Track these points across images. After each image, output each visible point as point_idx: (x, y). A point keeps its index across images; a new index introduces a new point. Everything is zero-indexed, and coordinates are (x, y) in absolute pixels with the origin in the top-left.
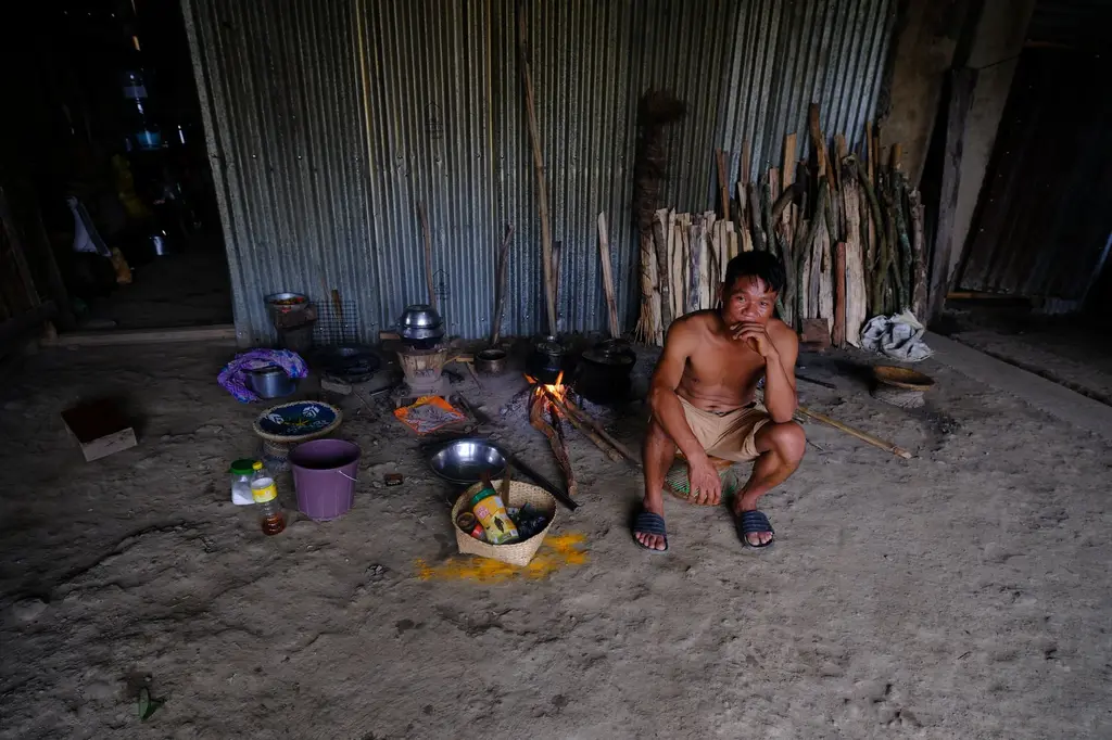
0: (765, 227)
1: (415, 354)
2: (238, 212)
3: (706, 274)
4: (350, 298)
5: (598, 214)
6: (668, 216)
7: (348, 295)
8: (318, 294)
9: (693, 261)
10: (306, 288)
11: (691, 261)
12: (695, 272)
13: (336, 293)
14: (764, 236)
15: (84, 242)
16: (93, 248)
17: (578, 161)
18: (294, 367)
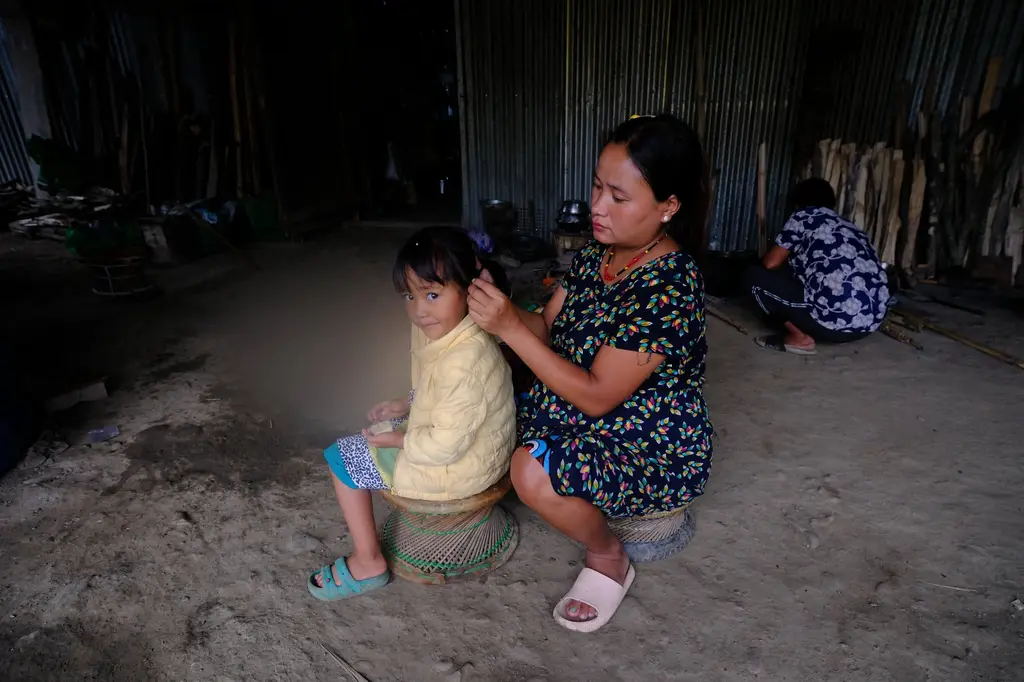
0: (944, 158)
1: (564, 236)
2: (472, 137)
3: (862, 202)
4: (541, 208)
5: (759, 145)
6: (830, 145)
7: (540, 205)
8: (520, 203)
9: (849, 187)
10: (511, 197)
11: (847, 188)
12: (851, 198)
13: (532, 204)
14: (942, 167)
15: (392, 172)
16: (396, 176)
17: (743, 95)
18: (483, 242)
